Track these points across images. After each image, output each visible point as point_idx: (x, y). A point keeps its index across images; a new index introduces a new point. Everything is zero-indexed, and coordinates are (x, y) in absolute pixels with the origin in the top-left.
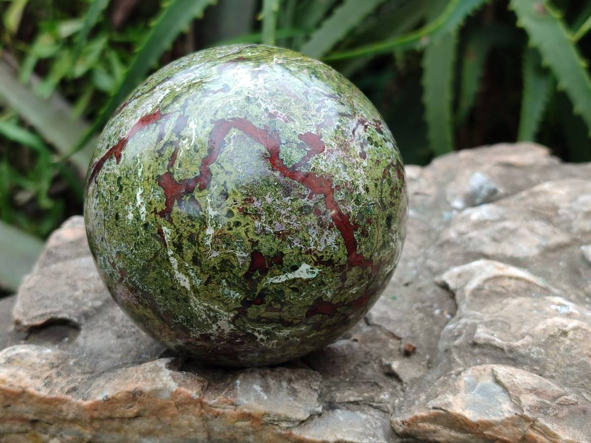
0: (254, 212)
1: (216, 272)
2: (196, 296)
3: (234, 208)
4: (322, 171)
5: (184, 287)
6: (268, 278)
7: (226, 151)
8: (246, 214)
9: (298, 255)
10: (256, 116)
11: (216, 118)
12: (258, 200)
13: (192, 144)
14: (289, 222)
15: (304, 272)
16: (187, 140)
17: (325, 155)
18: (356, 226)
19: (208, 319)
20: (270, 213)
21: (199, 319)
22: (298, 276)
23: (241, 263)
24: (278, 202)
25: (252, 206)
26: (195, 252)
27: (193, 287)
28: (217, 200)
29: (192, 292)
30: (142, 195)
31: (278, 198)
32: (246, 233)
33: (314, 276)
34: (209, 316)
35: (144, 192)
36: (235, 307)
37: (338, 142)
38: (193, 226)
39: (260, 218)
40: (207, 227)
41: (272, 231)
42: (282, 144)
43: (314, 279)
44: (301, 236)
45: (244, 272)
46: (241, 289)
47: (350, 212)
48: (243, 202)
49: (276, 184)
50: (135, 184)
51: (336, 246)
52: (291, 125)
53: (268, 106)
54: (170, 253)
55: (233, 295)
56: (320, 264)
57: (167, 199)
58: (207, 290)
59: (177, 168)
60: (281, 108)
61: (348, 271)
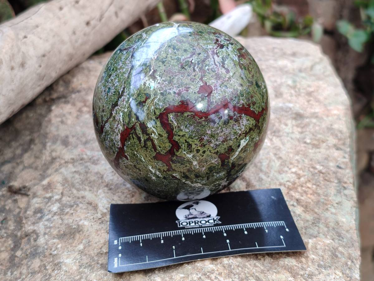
0: (207, 142)
1: (209, 174)
3: (198, 147)
4: (219, 99)
5: (199, 187)
6: (231, 159)
7: (174, 127)
8: (204, 146)
9: (237, 141)
10: (173, 100)
11: (157, 115)
12: (205, 136)
13: (157, 135)
14: (224, 133)
15: (243, 143)
16: (153, 134)
17: (215, 91)
18: (249, 105)
20: (214, 137)
22: (242, 147)
23: (217, 164)
24: (213, 130)
25: (204, 140)
26: (194, 174)
27: (203, 185)
28: (188, 150)
30: (152, 168)
31: (212, 128)
32: (210, 152)
33: (248, 140)
35: (152, 166)
36: (225, 176)
37: (214, 77)
38: (186, 166)
39: (211, 142)
40: (192, 163)
41: (220, 142)
42: (194, 104)
43: (248, 142)
44: (233, 133)
45: (221, 165)
46: (223, 170)
47: (243, 103)
48: (200, 142)
49: (206, 123)
50: (145, 165)
51: (248, 122)
52: (190, 91)
53: (173, 90)
54: (184, 181)
55: (222, 174)
56: (247, 134)
57: (166, 164)
58: (210, 181)
59: (159, 149)
60: (179, 86)
61: (258, 124)
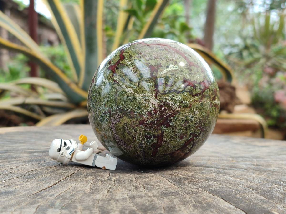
2: (137, 94)
5: (131, 93)
6: (160, 73)
9: (167, 62)
13: (114, 56)
15: (172, 67)
19: (146, 102)
20: (149, 54)
21: (143, 104)
22: (171, 69)
27: (134, 91)
28: (129, 59)
29: (135, 93)
33: (177, 68)
34: (146, 100)
36: (153, 90)
41: (153, 58)
44: (165, 57)
45: (150, 74)
46: (152, 81)
55: (150, 85)
57: (112, 71)
58: (140, 88)
59: (112, 63)
